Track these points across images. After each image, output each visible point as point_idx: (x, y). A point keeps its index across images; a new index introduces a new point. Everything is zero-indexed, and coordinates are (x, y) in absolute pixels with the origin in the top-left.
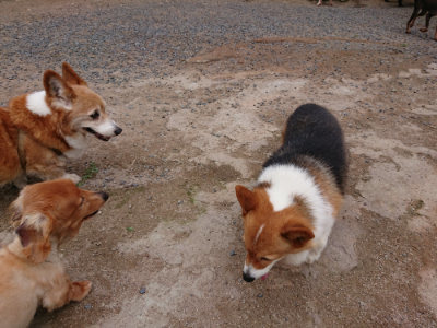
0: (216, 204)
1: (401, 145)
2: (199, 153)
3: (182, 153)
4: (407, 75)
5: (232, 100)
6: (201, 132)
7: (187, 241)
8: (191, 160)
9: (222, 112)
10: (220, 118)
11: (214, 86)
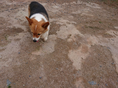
0: (15, 39)
1: (68, 21)
2: (10, 24)
3: (4, 25)
4: (72, 3)
5: (23, 8)
6: (12, 18)
7: (4, 51)
8: (7, 27)
9: (19, 12)
10: (18, 14)
11: (17, 4)
